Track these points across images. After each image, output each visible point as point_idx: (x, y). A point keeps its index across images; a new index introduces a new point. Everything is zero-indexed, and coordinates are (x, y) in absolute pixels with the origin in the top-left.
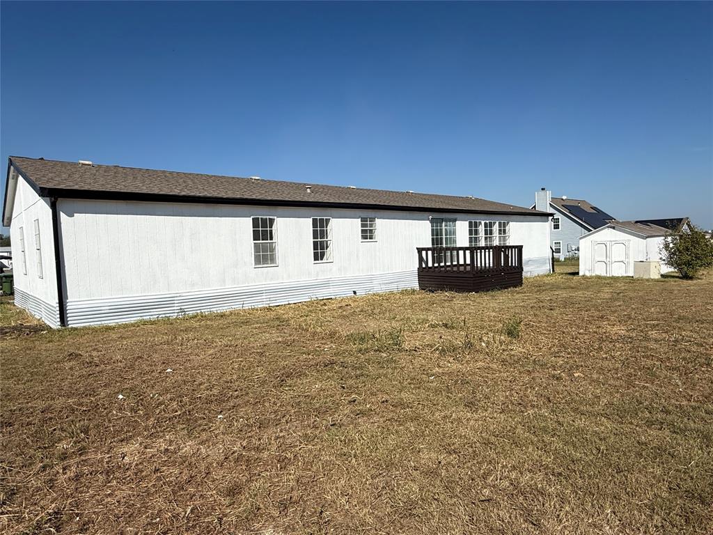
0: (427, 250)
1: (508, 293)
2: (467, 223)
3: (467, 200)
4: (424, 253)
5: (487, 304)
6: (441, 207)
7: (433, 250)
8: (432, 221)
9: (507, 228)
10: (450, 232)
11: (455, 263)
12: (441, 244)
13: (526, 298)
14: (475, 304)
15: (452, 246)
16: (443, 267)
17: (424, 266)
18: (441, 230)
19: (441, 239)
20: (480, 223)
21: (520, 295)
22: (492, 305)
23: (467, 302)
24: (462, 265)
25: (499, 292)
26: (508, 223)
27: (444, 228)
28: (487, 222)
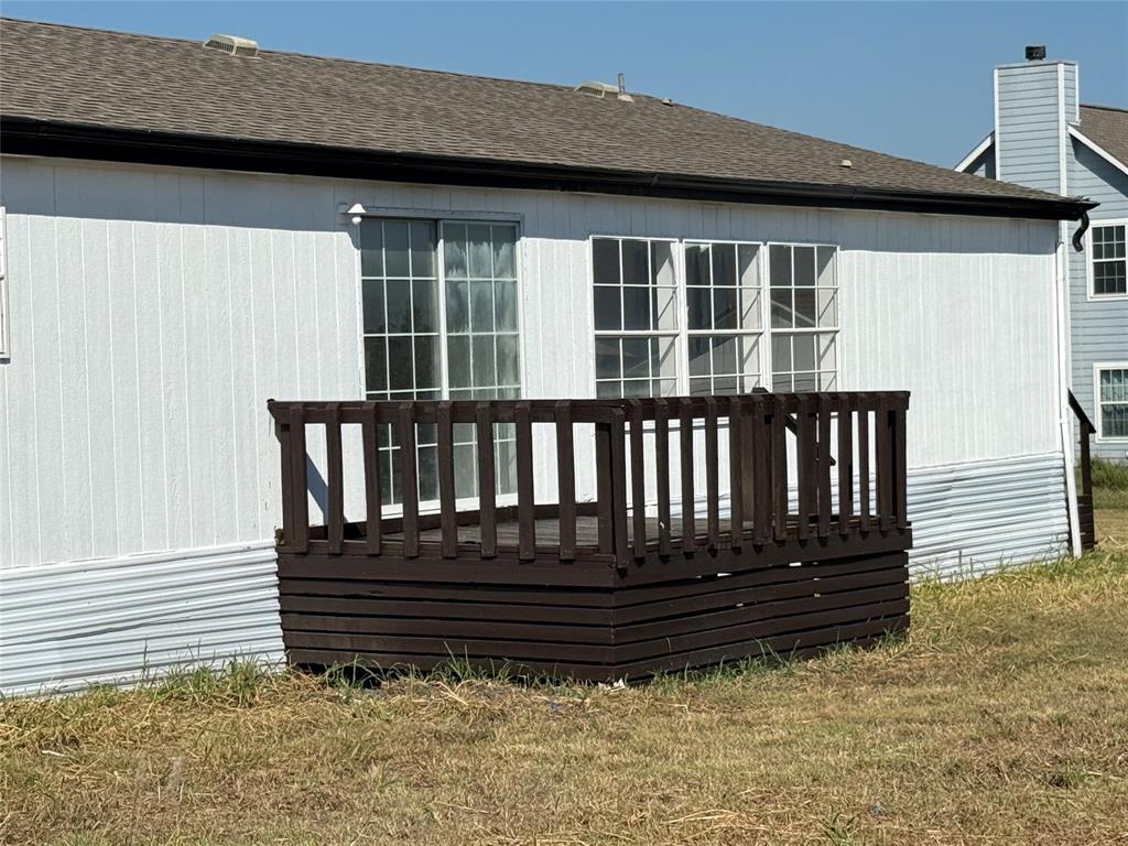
0: (335, 415)
1: (827, 682)
2: (581, 253)
3: (584, 104)
4: (316, 435)
5: (691, 758)
6: (426, 148)
7: (372, 416)
8: (370, 235)
9: (821, 285)
10: (481, 303)
11: (507, 499)
12: (427, 376)
13: (923, 712)
14: (627, 756)
15: (494, 390)
16: (431, 523)
17: (316, 517)
18: (424, 291)
19: (427, 347)
20: (662, 252)
21: (892, 694)
22: (719, 762)
23: (577, 747)
24: (547, 512)
25: (772, 677)
26: (827, 254)
27: (441, 279)
28: (706, 244)
